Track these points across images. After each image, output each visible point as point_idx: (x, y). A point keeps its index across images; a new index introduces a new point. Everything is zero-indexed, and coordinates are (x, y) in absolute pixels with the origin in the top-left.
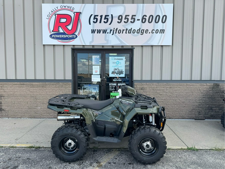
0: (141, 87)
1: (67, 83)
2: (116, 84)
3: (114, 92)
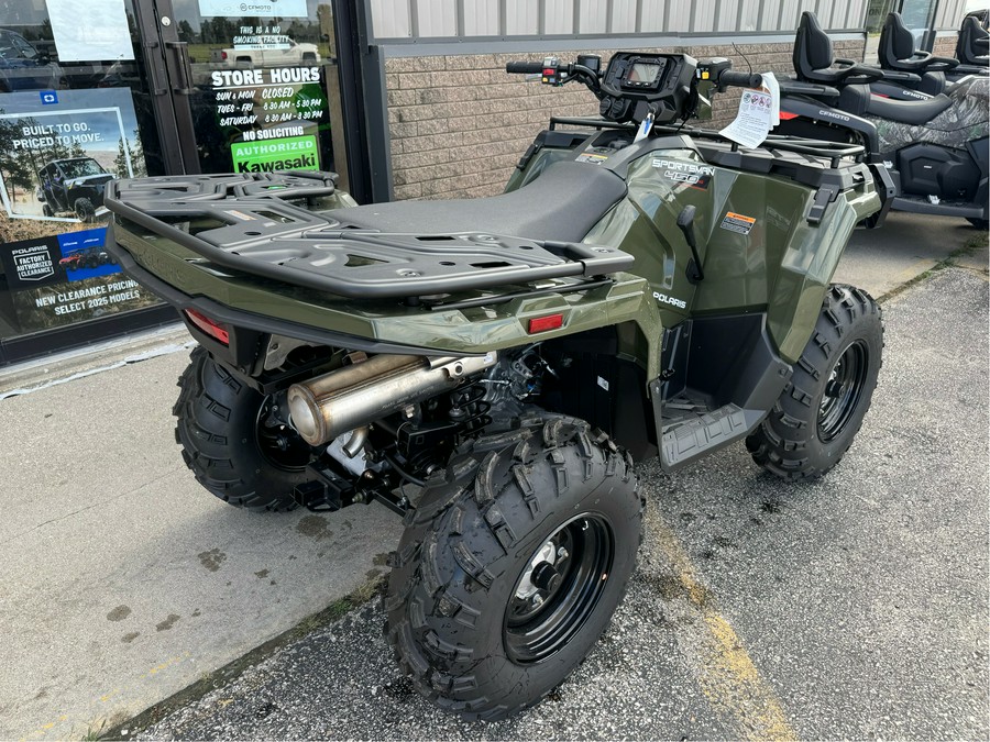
0: (420, 83)
2: (257, 73)
3: (257, 135)
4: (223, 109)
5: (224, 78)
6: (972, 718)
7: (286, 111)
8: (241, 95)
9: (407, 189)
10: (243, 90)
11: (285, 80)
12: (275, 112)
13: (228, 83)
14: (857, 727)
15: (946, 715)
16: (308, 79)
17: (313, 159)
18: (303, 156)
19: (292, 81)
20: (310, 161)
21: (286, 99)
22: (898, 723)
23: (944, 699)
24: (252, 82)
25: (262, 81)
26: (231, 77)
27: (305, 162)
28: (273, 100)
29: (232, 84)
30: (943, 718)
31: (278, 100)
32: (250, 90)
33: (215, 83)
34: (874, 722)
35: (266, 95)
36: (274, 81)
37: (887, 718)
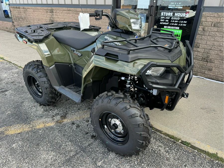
0: (215, 20)
1: (106, 10)
2: (172, 13)
3: (167, 27)
4: (162, 20)
5: (164, 14)
6: (14, 162)
7: (176, 23)
8: (166, 18)
9: (199, 49)
10: (167, 17)
11: (178, 16)
12: (173, 23)
13: (164, 15)
14: (21, 141)
15: (17, 157)
16: (185, 16)
17: (180, 36)
18: (177, 34)
19: (180, 16)
20: (179, 36)
21: (177, 20)
22: (19, 148)
23: (21, 158)
24: (170, 15)
25: (172, 15)
26: (165, 14)
27: (177, 36)
28: (174, 20)
29: (165, 15)
30: (17, 156)
31: (175, 20)
32: (169, 17)
33: (161, 15)
34: (20, 144)
35: (172, 18)
36: (175, 15)
37: (21, 146)
